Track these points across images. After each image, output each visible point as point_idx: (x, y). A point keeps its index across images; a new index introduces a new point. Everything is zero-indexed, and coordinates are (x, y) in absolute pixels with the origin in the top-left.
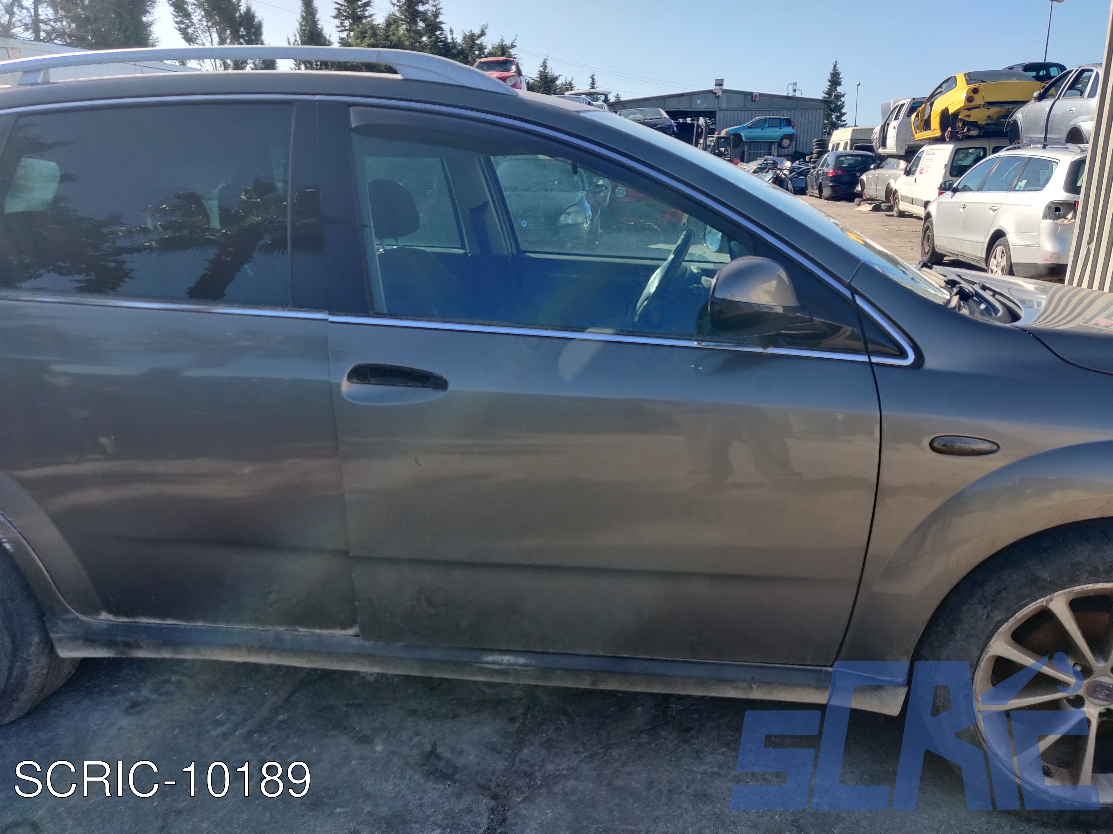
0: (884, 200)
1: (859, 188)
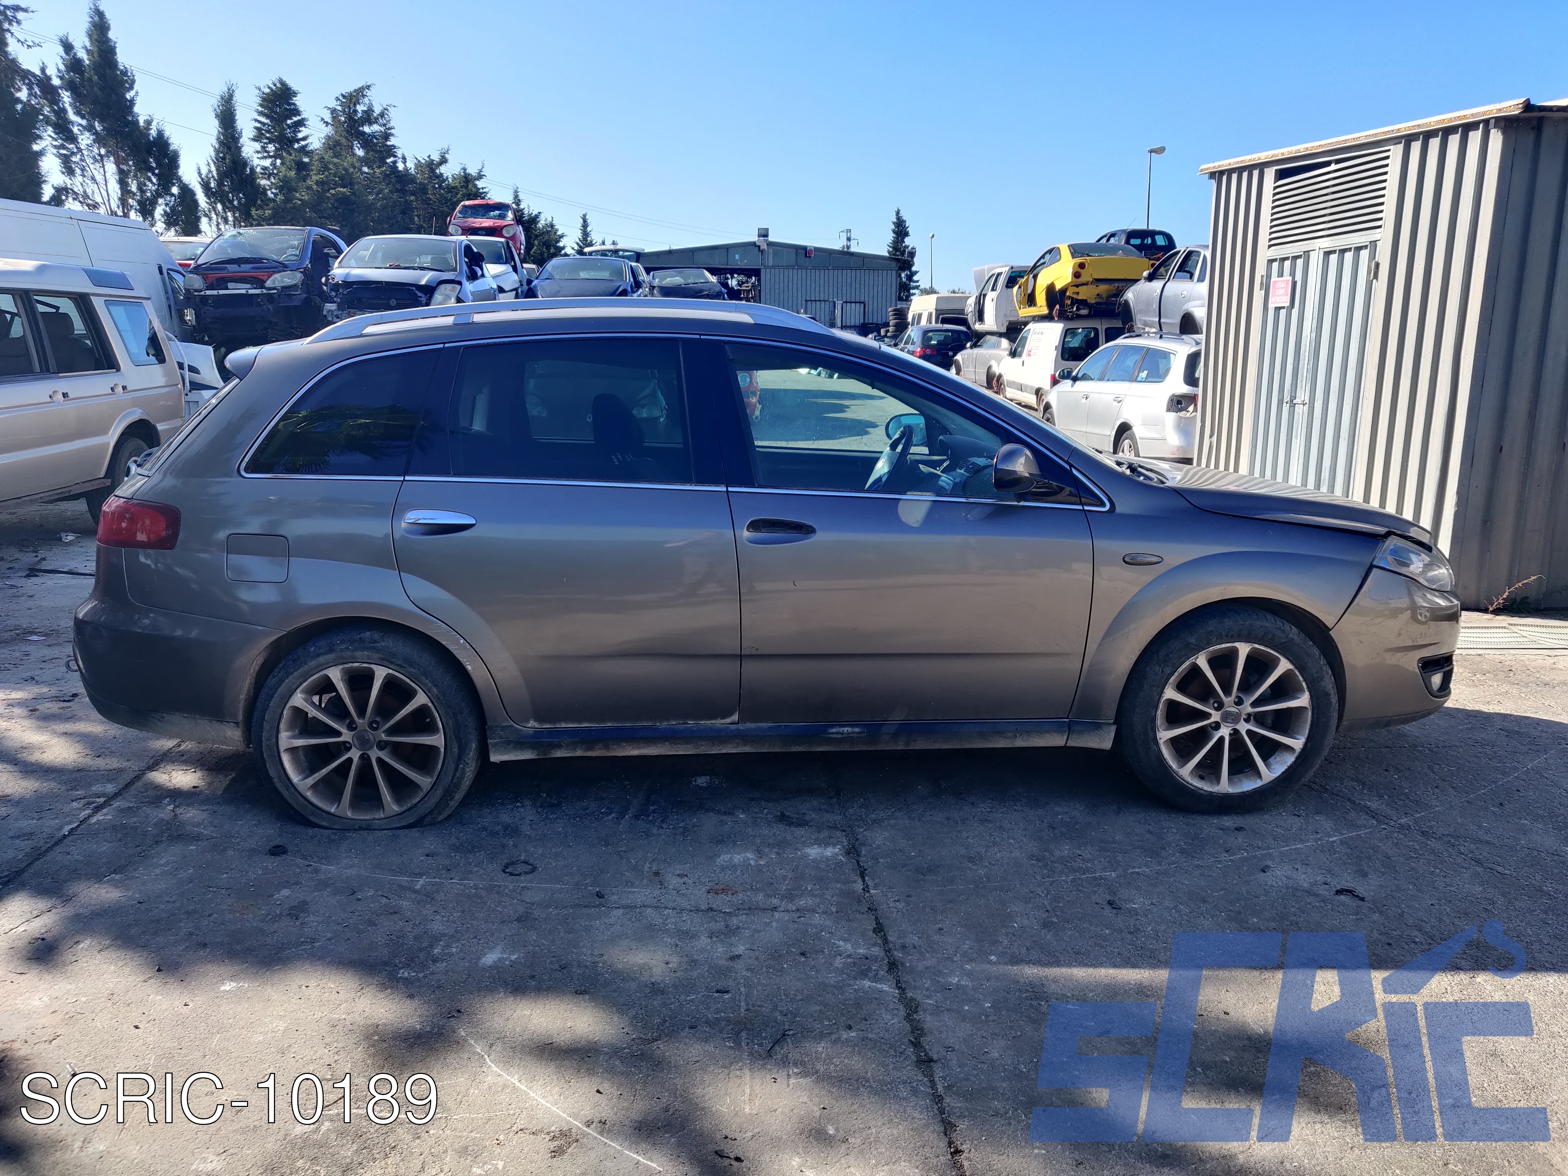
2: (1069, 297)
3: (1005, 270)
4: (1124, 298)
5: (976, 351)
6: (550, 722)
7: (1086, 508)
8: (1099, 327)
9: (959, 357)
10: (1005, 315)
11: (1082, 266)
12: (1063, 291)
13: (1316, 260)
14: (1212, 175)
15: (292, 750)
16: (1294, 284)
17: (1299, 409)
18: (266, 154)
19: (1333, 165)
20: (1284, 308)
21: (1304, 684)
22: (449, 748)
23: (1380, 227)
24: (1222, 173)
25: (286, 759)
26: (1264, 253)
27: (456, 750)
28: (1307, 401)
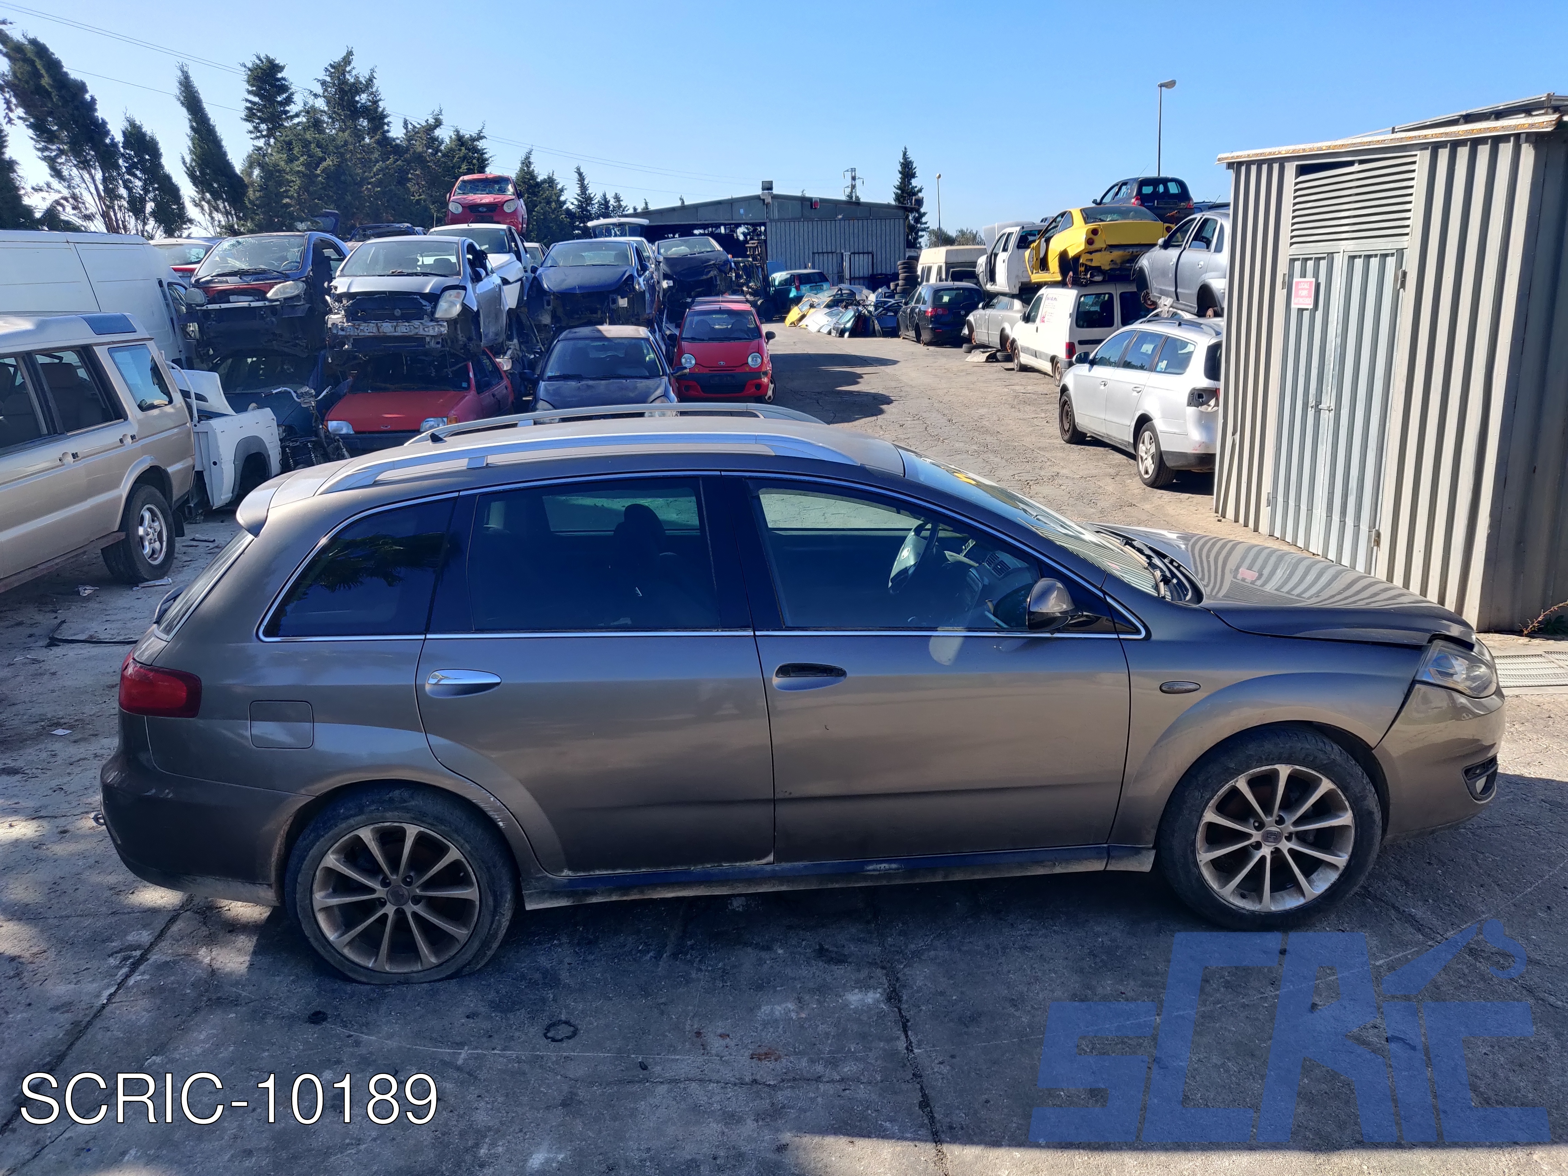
0: (999, 347)
1: (966, 331)
2: (1083, 264)
3: (1016, 230)
4: (1139, 264)
5: (989, 312)
6: (584, 871)
7: (1122, 636)
8: (1113, 292)
9: (971, 318)
10: (1017, 276)
11: (1095, 232)
12: (1077, 258)
13: (1340, 262)
14: (1230, 165)
15: (327, 910)
16: (1318, 286)
17: (1325, 415)
18: (258, 134)
19: (1356, 165)
20: (1307, 309)
21: (1347, 803)
22: (484, 902)
23: (1407, 234)
24: (1240, 164)
25: (321, 919)
26: (1286, 252)
27: (491, 902)
28: (1333, 407)
